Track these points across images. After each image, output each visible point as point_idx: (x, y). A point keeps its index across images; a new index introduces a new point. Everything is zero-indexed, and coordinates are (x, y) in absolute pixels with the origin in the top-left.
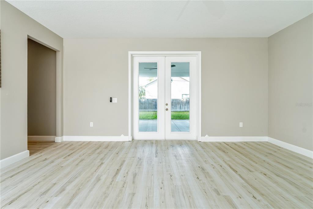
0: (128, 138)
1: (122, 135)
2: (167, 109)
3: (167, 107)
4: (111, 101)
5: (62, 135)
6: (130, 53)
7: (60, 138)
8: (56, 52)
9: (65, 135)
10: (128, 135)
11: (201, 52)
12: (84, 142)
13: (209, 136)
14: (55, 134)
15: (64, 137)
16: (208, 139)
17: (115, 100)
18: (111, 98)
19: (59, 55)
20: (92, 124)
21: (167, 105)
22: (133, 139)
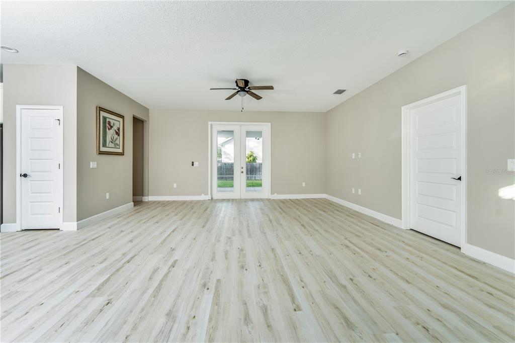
0: (208, 197)
1: (203, 195)
2: (242, 172)
3: (242, 170)
4: (193, 165)
5: (148, 196)
6: (210, 123)
7: (147, 197)
8: (143, 122)
9: (152, 195)
10: (207, 194)
11: (270, 123)
12: (169, 201)
13: (278, 194)
14: (143, 195)
15: (150, 197)
16: (276, 197)
17: (196, 164)
18: (193, 163)
19: (145, 125)
20: (175, 186)
21: (242, 168)
22: (212, 199)
